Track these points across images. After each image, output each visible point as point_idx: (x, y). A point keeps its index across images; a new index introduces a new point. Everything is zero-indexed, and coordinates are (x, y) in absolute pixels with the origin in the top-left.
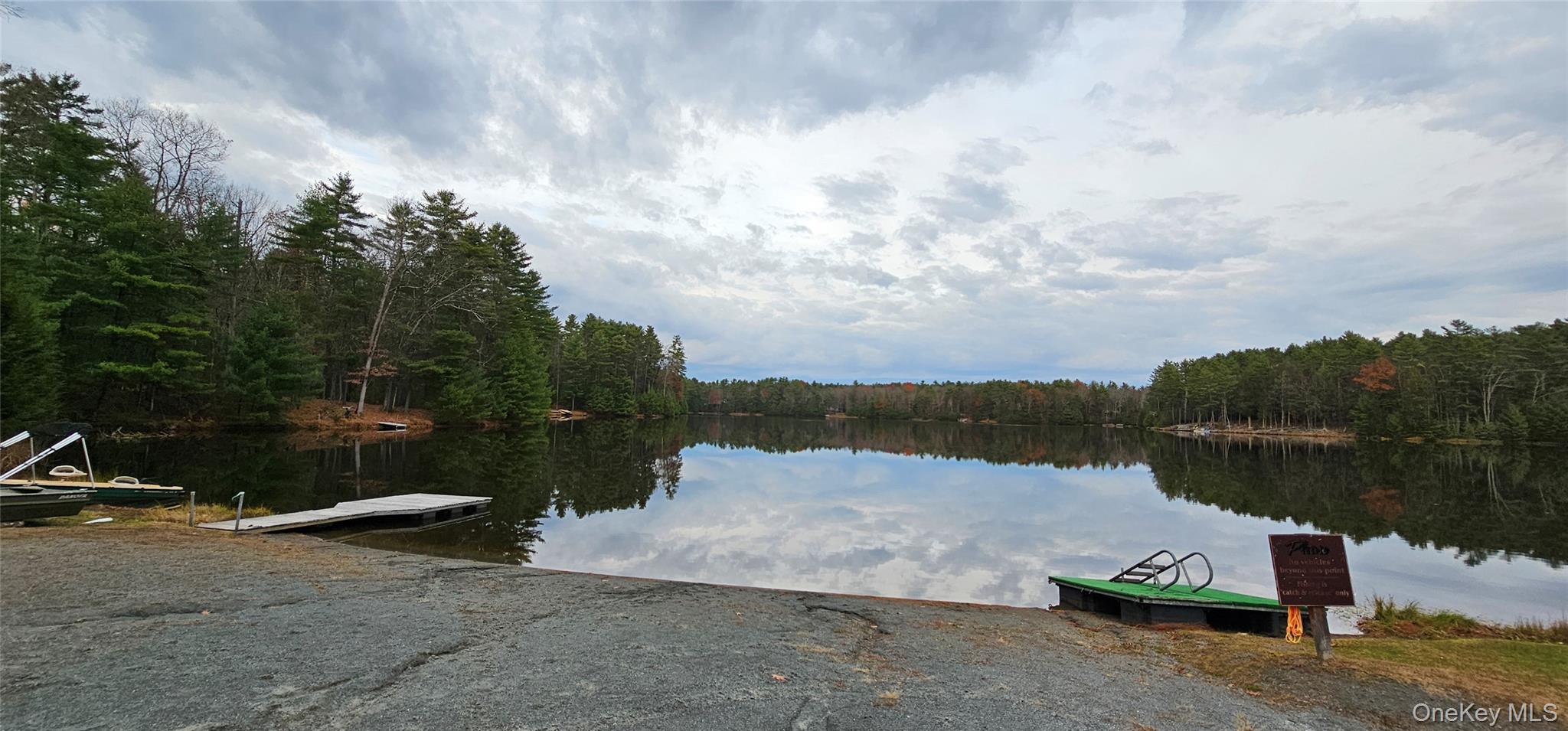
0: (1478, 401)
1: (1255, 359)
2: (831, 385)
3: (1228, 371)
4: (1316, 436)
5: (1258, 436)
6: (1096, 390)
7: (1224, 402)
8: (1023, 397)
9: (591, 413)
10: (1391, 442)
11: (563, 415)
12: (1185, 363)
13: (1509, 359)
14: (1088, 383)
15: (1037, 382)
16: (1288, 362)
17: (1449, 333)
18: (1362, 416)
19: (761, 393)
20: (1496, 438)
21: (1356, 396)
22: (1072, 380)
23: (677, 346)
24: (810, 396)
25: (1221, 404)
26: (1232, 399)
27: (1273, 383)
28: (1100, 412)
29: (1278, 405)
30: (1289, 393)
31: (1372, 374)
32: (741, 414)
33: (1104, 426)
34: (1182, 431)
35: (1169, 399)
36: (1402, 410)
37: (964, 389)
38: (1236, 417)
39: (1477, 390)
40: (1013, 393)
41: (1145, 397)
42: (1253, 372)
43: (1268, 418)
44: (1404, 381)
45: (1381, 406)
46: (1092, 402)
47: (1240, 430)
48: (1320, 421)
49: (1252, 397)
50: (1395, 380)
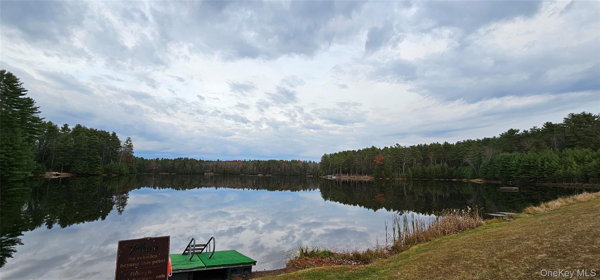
0: (402, 167)
1: (349, 154)
2: (208, 161)
4: (364, 178)
5: (350, 179)
6: (305, 163)
7: (341, 167)
8: (281, 166)
9: (74, 174)
10: (382, 179)
11: (54, 175)
12: (330, 155)
13: (408, 155)
14: (303, 161)
15: (286, 160)
16: (358, 155)
17: (396, 147)
18: (376, 171)
19: (175, 164)
20: (405, 178)
21: (374, 166)
22: (298, 160)
23: (129, 142)
24: (198, 165)
25: (340, 168)
26: (343, 166)
27: (354, 161)
28: (306, 171)
29: (355, 168)
30: (358, 165)
31: (378, 159)
32: (165, 174)
33: (307, 176)
34: (329, 177)
35: (325, 166)
36: (385, 170)
37: (261, 163)
38: (344, 173)
39: (401, 163)
40: (277, 165)
41: (319, 166)
42: (349, 158)
43: (352, 173)
44: (386, 161)
45: (380, 169)
46: (303, 168)
47: (345, 177)
48: (365, 173)
49: (348, 166)
50: (383, 161)
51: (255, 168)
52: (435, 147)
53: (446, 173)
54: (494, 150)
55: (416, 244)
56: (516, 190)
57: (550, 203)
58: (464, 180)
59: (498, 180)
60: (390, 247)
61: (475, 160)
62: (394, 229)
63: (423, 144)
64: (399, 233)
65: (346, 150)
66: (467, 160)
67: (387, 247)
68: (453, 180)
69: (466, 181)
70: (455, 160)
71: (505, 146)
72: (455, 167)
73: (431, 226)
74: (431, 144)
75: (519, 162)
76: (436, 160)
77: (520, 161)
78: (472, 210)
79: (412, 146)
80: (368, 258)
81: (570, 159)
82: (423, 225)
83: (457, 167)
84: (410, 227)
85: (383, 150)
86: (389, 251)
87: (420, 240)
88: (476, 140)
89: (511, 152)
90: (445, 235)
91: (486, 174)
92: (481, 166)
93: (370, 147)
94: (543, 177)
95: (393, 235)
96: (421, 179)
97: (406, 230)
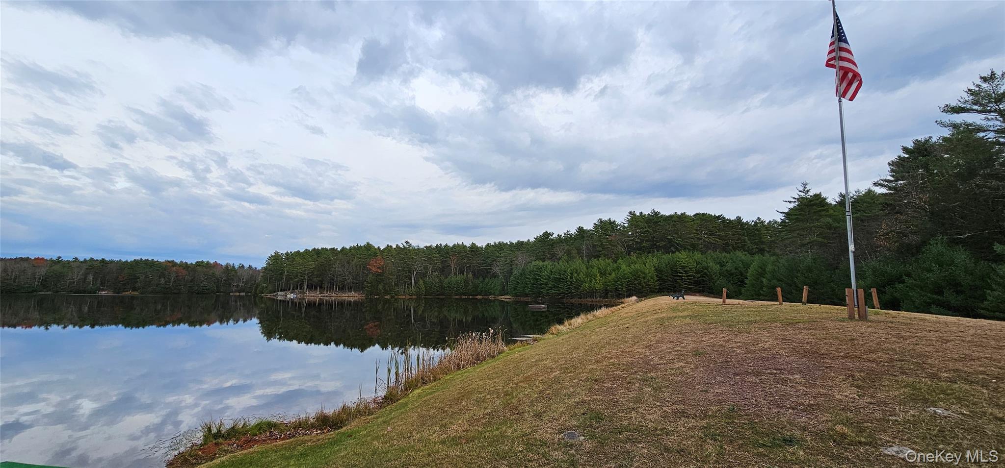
0: (410, 279)
1: (325, 254)
3: (310, 259)
4: (348, 297)
5: (321, 297)
6: (229, 269)
7: (306, 277)
10: (379, 298)
12: (287, 254)
13: (422, 260)
14: (224, 264)
16: (340, 256)
17: (404, 246)
18: (369, 285)
20: (415, 295)
21: (367, 275)
22: (212, 262)
25: (304, 279)
26: (310, 276)
27: (332, 267)
28: (230, 285)
29: (333, 280)
30: (339, 273)
31: (375, 264)
33: (231, 294)
34: (280, 296)
35: (275, 276)
36: (384, 282)
38: (312, 287)
39: (410, 273)
40: (158, 270)
41: (261, 274)
42: (323, 261)
43: (327, 288)
44: (386, 268)
45: (376, 280)
46: (225, 278)
47: (313, 295)
48: (351, 288)
49: (320, 275)
50: (383, 268)
51: (91, 278)
52: (459, 250)
53: (470, 287)
54: (527, 257)
55: (420, 387)
56: (544, 308)
57: (573, 321)
58: (491, 297)
59: (529, 297)
60: (380, 398)
61: (506, 270)
62: (389, 371)
63: (444, 244)
64: (396, 375)
65: (319, 246)
66: (496, 270)
67: (376, 398)
68: (476, 297)
69: (493, 299)
70: (481, 270)
71: (538, 253)
72: (481, 279)
73: (443, 358)
74: (455, 244)
75: (550, 274)
76: (459, 269)
77: (552, 272)
78: (495, 334)
79: (428, 246)
80: (342, 419)
81: (595, 271)
82: (432, 359)
83: (484, 279)
84: (414, 365)
85: (384, 249)
86: (378, 403)
87: (426, 381)
88: (509, 243)
89: (543, 260)
90: (459, 369)
91: (515, 289)
92: (512, 278)
93: (362, 243)
94: (571, 292)
95: (387, 379)
96: (437, 297)
97: (407, 369)
